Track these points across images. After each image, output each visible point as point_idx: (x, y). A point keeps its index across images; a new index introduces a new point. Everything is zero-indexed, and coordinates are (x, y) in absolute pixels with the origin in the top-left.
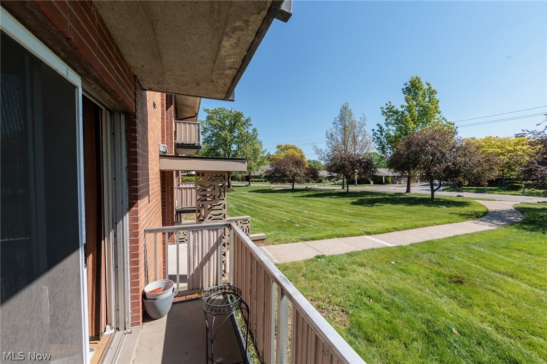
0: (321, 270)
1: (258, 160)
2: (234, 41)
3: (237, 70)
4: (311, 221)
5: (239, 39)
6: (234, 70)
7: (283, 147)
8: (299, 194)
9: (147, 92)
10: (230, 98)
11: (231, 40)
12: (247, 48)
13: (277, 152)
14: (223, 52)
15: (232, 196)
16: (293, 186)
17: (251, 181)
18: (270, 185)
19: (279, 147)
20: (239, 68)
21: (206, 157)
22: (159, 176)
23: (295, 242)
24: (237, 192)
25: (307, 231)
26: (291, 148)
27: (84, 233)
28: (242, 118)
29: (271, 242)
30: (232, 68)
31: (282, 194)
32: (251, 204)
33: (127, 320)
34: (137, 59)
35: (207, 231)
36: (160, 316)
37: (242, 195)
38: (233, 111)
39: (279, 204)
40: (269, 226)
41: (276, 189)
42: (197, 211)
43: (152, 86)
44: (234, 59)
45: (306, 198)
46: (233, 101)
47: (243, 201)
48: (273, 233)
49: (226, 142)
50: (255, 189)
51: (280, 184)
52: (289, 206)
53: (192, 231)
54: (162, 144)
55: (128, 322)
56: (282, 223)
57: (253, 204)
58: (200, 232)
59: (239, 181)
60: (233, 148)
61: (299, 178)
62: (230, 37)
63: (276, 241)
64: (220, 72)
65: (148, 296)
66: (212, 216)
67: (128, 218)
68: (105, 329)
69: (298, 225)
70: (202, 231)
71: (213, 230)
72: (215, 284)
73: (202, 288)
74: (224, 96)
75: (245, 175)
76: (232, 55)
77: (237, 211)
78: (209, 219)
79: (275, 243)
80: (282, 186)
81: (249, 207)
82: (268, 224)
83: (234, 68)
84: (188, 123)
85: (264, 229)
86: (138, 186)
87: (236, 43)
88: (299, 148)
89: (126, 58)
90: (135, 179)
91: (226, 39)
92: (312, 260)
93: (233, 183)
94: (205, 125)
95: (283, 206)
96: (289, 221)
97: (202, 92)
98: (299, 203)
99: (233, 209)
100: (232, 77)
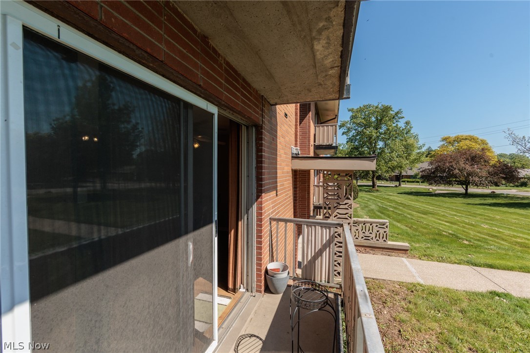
0: (497, 313)
1: (412, 157)
2: (324, 42)
3: (339, 68)
4: (493, 241)
5: (328, 38)
6: (336, 68)
7: (451, 140)
8: (477, 201)
9: (277, 106)
10: (344, 97)
11: (321, 42)
12: (340, 43)
13: (443, 146)
14: (319, 56)
15: (376, 197)
16: (466, 190)
17: (402, 182)
18: (427, 187)
19: (444, 139)
20: (340, 65)
21: (350, 156)
22: (291, 174)
23: (455, 263)
24: (383, 193)
25: (482, 253)
26: (466, 139)
27: (216, 213)
28: (391, 112)
29: (417, 256)
30: (333, 67)
31: (447, 199)
32: (398, 207)
33: (253, 286)
34: (259, 83)
35: (320, 227)
36: (276, 292)
37: (388, 197)
38: (380, 106)
39: (441, 211)
40: (419, 236)
41: (437, 192)
42: (323, 208)
43: (276, 101)
44: (331, 58)
45: (489, 207)
46: (349, 98)
47: (388, 204)
48: (423, 245)
49: (371, 140)
50: (407, 191)
51: (443, 185)
52: (456, 215)
53: (307, 225)
54: (295, 147)
55: (254, 287)
56: (440, 235)
57: (401, 208)
58: (313, 227)
59: (387, 180)
60: (379, 145)
61: (477, 179)
62: (319, 40)
63: (425, 256)
64: (324, 74)
65: (269, 273)
66: (338, 214)
67: (256, 207)
68: (240, 286)
69: (465, 242)
70: (315, 226)
71: (326, 228)
72: (327, 281)
73: (314, 280)
74: (338, 96)
75: (395, 174)
76: (328, 55)
77: (379, 214)
78: (335, 217)
79: (423, 258)
80: (446, 188)
81: (395, 211)
82: (417, 234)
83: (336, 67)
84: (331, 125)
85: (410, 238)
86: (263, 183)
87: (327, 43)
88: (481, 138)
89: (252, 85)
90: (261, 177)
91: (317, 43)
92: (482, 295)
93: (378, 183)
94: (349, 125)
95: (445, 214)
96: (452, 235)
97: (316, 97)
98: (474, 213)
99: (375, 210)
100: (337, 76)
